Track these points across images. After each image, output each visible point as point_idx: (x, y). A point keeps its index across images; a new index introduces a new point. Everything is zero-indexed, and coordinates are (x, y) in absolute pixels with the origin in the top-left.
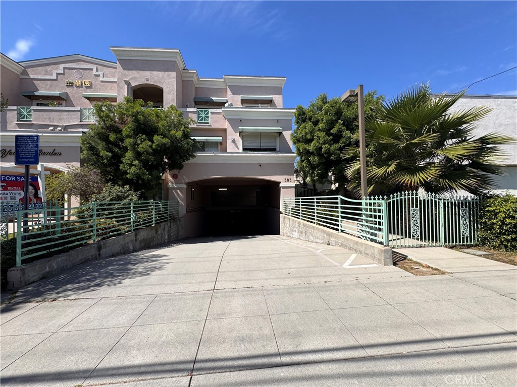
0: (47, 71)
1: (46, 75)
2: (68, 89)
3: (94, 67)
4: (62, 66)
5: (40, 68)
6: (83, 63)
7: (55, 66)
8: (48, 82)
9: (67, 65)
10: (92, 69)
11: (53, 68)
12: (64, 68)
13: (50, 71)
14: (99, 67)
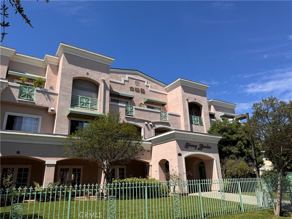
0: (118, 78)
1: (118, 80)
2: (131, 92)
3: (146, 80)
4: (127, 76)
5: (114, 74)
6: (139, 76)
7: (123, 75)
8: (119, 85)
9: (131, 76)
10: (144, 82)
11: (122, 76)
12: (129, 78)
13: (120, 78)
14: (148, 81)
